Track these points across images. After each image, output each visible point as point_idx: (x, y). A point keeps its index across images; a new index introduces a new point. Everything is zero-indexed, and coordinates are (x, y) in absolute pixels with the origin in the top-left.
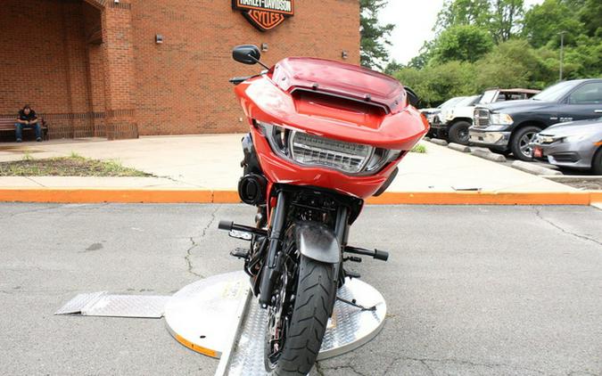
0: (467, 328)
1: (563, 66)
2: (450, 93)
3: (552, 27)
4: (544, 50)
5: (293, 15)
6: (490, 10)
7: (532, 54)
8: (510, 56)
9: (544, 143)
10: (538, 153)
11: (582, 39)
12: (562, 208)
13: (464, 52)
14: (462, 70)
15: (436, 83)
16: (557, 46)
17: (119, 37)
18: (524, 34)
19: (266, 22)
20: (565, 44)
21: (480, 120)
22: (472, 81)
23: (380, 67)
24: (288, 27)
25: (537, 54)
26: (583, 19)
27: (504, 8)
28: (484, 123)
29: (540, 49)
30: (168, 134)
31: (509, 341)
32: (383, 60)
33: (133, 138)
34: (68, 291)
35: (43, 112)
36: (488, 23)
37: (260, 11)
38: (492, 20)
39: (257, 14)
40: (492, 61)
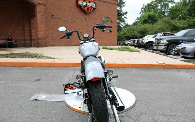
0: (162, 104)
1: (181, 26)
2: (145, 34)
3: (178, 13)
4: (175, 21)
5: (96, 8)
6: (158, 8)
7: (172, 22)
8: (165, 22)
9: (179, 49)
10: (176, 52)
11: (188, 17)
12: (186, 69)
13: (150, 21)
14: (149, 27)
15: (141, 31)
16: (180, 19)
17: (41, 14)
18: (169, 16)
19: (87, 10)
20: (182, 19)
21: (157, 42)
22: (152, 30)
23: (123, 26)
24: (94, 12)
25: (173, 22)
26: (188, 11)
27: (163, 7)
28: (158, 43)
29: (174, 20)
30: (56, 46)
31: (176, 108)
32: (124, 23)
33: (45, 47)
34: (32, 93)
35: (16, 38)
36: (157, 12)
37: (86, 7)
38: (159, 11)
39: (85, 8)
40: (159, 24)
